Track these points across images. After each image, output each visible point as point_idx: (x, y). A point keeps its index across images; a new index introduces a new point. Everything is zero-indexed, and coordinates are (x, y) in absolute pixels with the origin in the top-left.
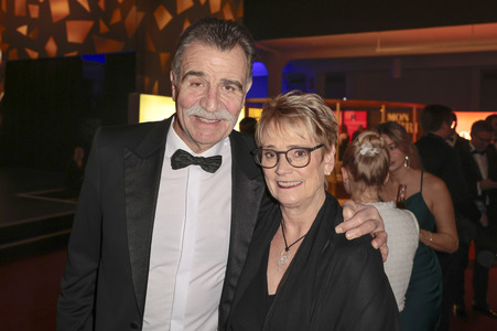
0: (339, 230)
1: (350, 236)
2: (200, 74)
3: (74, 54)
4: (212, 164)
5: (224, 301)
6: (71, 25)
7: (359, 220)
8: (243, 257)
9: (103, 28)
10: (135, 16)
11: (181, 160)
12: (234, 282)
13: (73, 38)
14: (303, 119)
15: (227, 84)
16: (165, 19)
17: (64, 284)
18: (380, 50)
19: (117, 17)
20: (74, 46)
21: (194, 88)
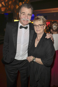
0: (46, 37)
1: (48, 38)
2: (24, 13)
3: (3, 13)
4: (26, 28)
5: (28, 48)
6: (2, 8)
7: (49, 36)
8: (31, 42)
9: (7, 9)
10: (12, 7)
11: (21, 27)
12: (30, 46)
13: (3, 10)
14: (41, 20)
15: (29, 14)
16: (17, 7)
17: (3, 47)
18: (52, 12)
19: (9, 7)
20: (3, 12)
21: (23, 15)
